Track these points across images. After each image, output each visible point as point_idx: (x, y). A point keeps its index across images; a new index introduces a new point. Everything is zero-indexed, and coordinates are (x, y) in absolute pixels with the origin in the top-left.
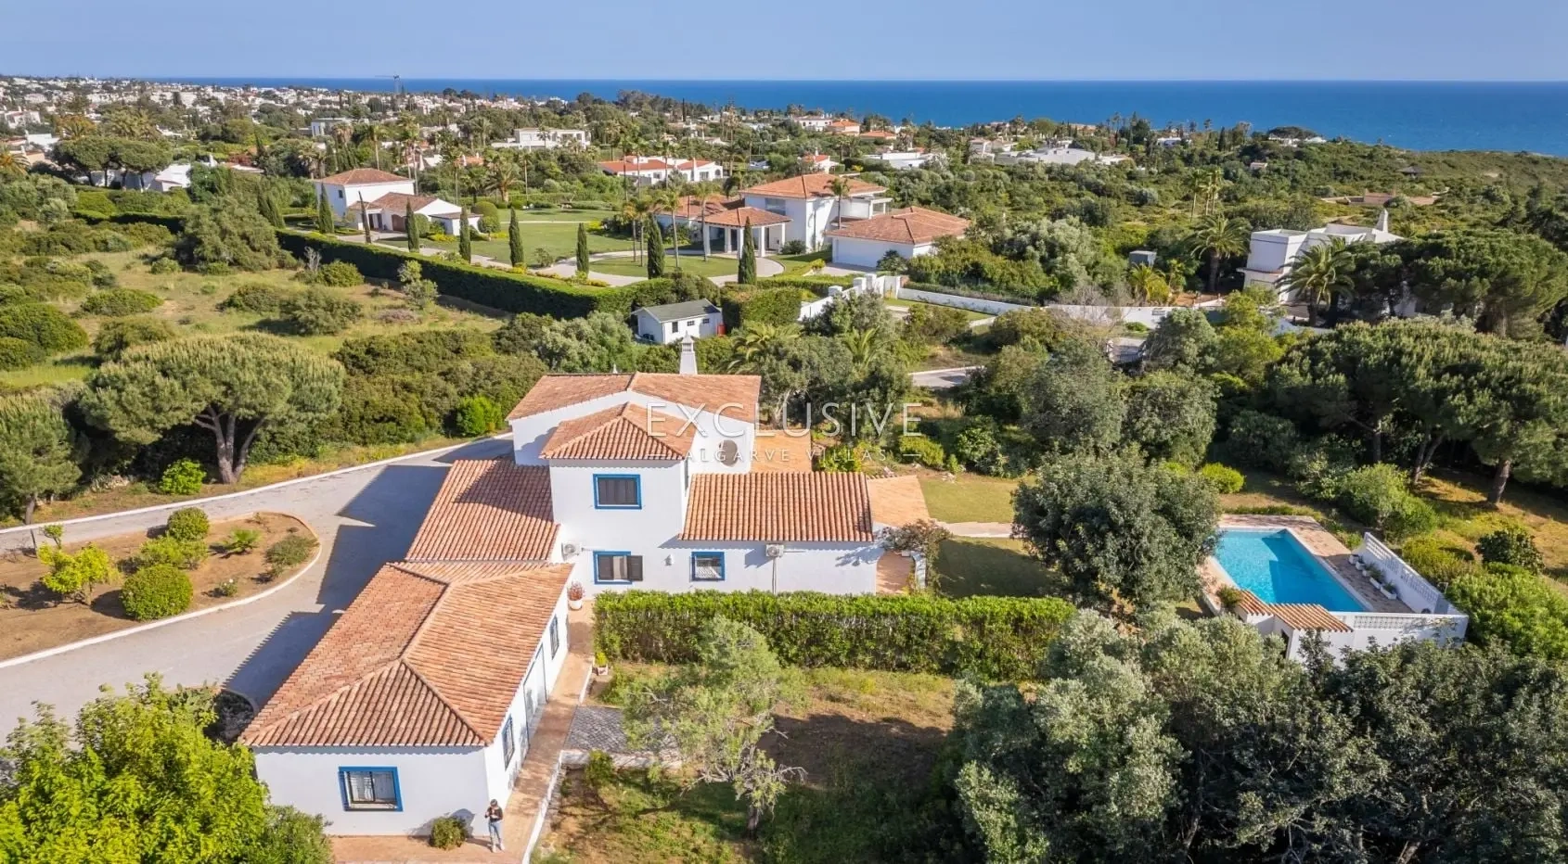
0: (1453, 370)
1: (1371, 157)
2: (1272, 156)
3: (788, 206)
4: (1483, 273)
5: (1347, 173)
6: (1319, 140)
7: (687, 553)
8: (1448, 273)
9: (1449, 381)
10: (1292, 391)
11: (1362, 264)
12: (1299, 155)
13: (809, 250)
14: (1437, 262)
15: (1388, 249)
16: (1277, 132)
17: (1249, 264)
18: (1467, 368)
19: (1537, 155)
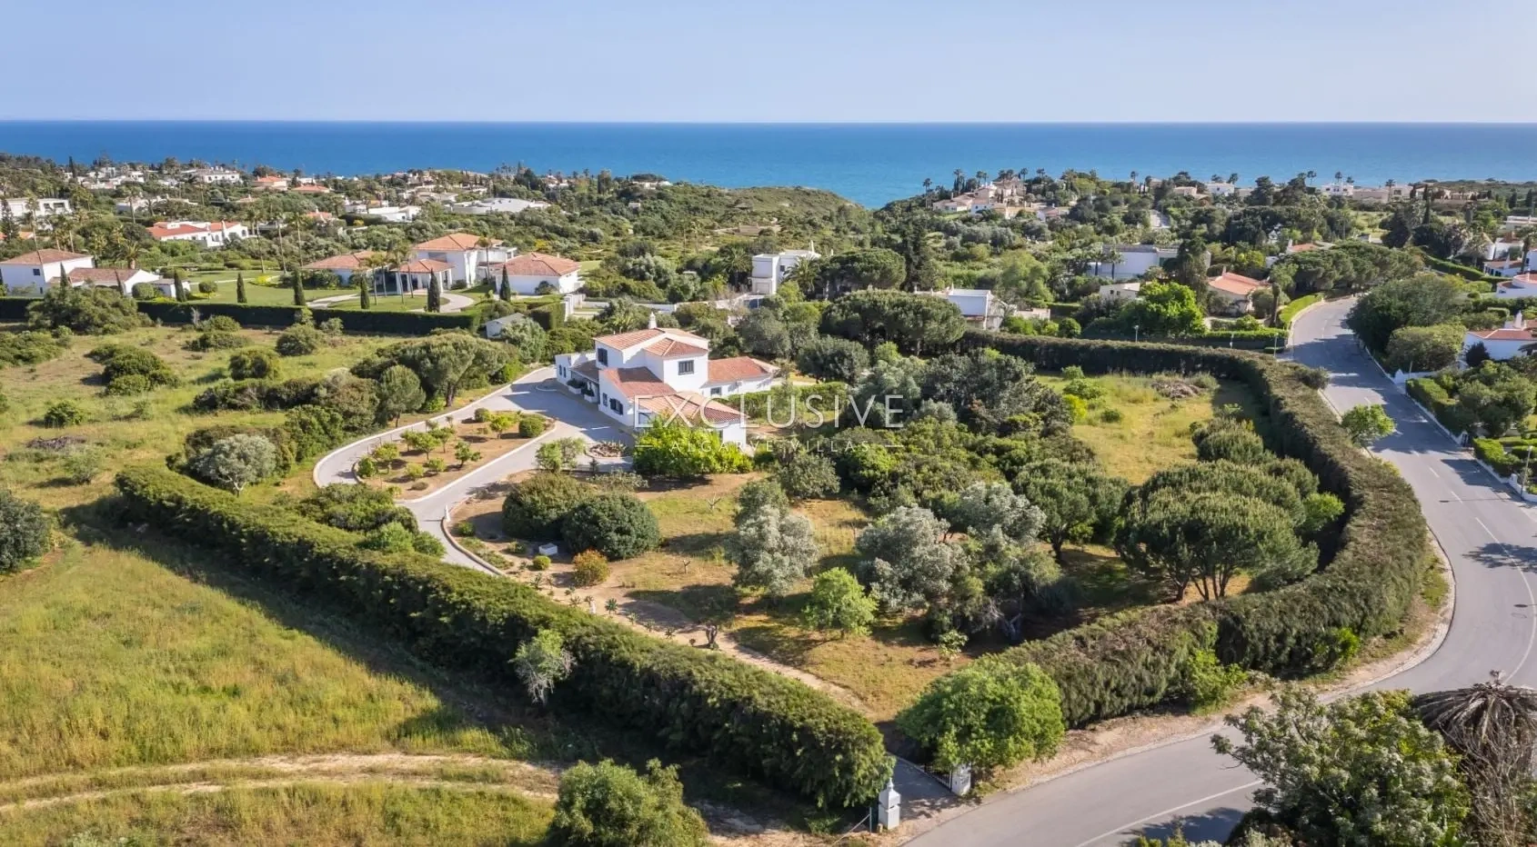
0: (898, 306)
1: (708, 196)
2: (642, 197)
3: (449, 257)
4: (876, 268)
5: (696, 209)
6: (667, 183)
7: (709, 390)
8: (863, 269)
9: (897, 310)
10: (838, 323)
11: (824, 269)
12: (661, 196)
13: (469, 287)
14: (856, 264)
15: (833, 260)
16: (637, 178)
17: (754, 273)
18: (903, 304)
19: (807, 188)
